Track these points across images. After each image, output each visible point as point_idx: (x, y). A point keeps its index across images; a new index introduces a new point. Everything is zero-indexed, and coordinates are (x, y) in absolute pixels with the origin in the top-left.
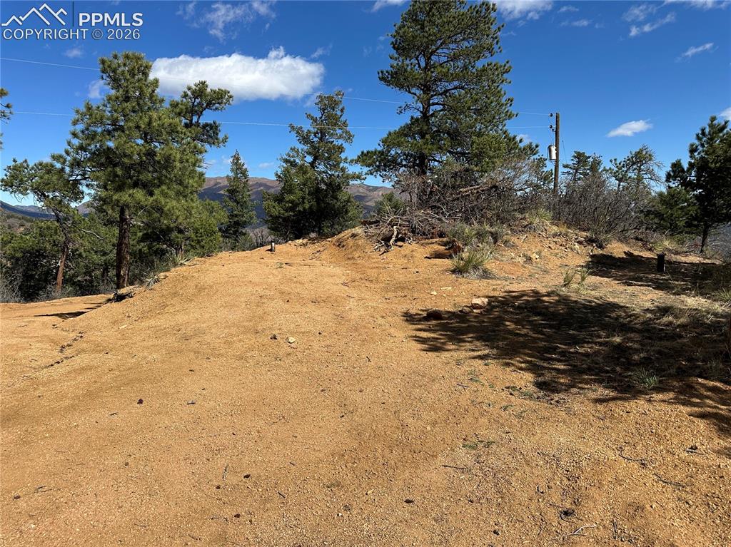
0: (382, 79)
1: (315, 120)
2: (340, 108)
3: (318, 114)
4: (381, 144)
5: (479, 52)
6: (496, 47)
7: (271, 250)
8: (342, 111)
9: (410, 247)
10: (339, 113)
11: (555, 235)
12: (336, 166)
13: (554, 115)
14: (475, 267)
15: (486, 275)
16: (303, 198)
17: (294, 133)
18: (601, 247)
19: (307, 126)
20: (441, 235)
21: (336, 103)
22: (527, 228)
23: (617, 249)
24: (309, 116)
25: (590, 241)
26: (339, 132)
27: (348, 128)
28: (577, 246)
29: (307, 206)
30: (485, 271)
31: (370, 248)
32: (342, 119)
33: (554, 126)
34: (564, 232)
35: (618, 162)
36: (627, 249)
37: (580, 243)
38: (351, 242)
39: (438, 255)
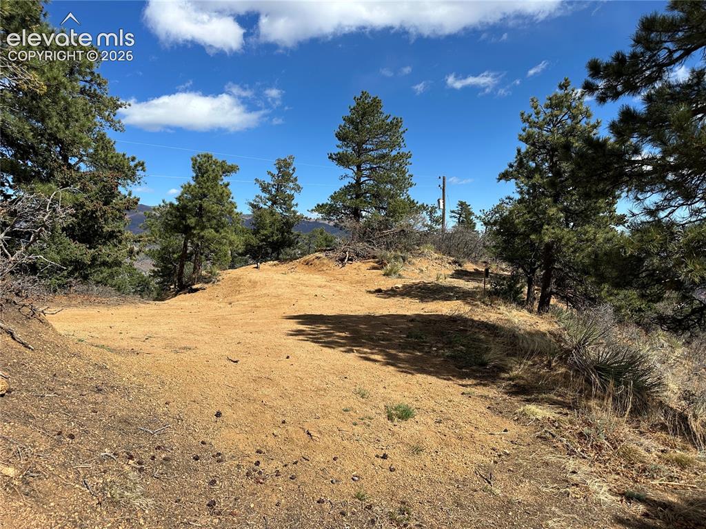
0: (330, 158)
1: (273, 176)
2: (292, 168)
3: (276, 172)
4: (330, 199)
5: (392, 147)
6: (402, 144)
7: (257, 268)
8: (293, 170)
9: (356, 264)
10: (291, 172)
11: (436, 259)
12: (288, 210)
13: (442, 178)
14: (395, 273)
15: (400, 277)
16: (273, 233)
17: (258, 185)
18: (460, 265)
19: (269, 180)
20: (374, 257)
21: (290, 165)
22: (421, 255)
23: (470, 267)
24: (269, 173)
25: (455, 262)
26: (291, 185)
27: (297, 183)
28: (448, 265)
29: (275, 238)
30: (399, 275)
31: (332, 264)
32: (294, 176)
33: (442, 186)
34: (440, 257)
35: (485, 212)
36: (475, 267)
37: (450, 263)
38: (317, 261)
39: (374, 268)
